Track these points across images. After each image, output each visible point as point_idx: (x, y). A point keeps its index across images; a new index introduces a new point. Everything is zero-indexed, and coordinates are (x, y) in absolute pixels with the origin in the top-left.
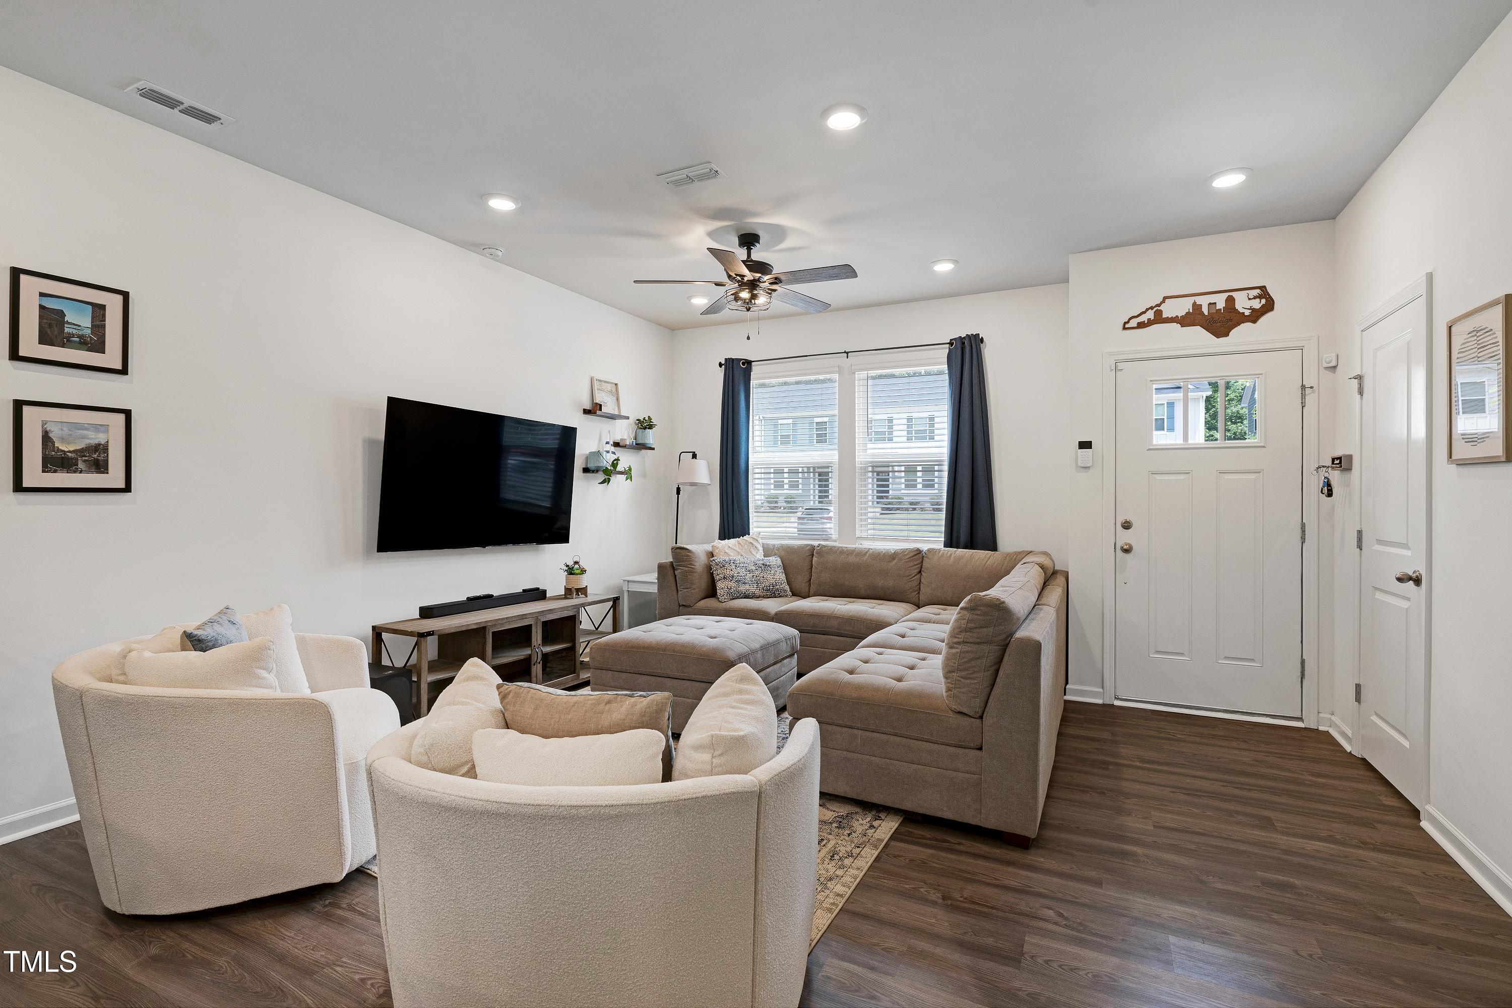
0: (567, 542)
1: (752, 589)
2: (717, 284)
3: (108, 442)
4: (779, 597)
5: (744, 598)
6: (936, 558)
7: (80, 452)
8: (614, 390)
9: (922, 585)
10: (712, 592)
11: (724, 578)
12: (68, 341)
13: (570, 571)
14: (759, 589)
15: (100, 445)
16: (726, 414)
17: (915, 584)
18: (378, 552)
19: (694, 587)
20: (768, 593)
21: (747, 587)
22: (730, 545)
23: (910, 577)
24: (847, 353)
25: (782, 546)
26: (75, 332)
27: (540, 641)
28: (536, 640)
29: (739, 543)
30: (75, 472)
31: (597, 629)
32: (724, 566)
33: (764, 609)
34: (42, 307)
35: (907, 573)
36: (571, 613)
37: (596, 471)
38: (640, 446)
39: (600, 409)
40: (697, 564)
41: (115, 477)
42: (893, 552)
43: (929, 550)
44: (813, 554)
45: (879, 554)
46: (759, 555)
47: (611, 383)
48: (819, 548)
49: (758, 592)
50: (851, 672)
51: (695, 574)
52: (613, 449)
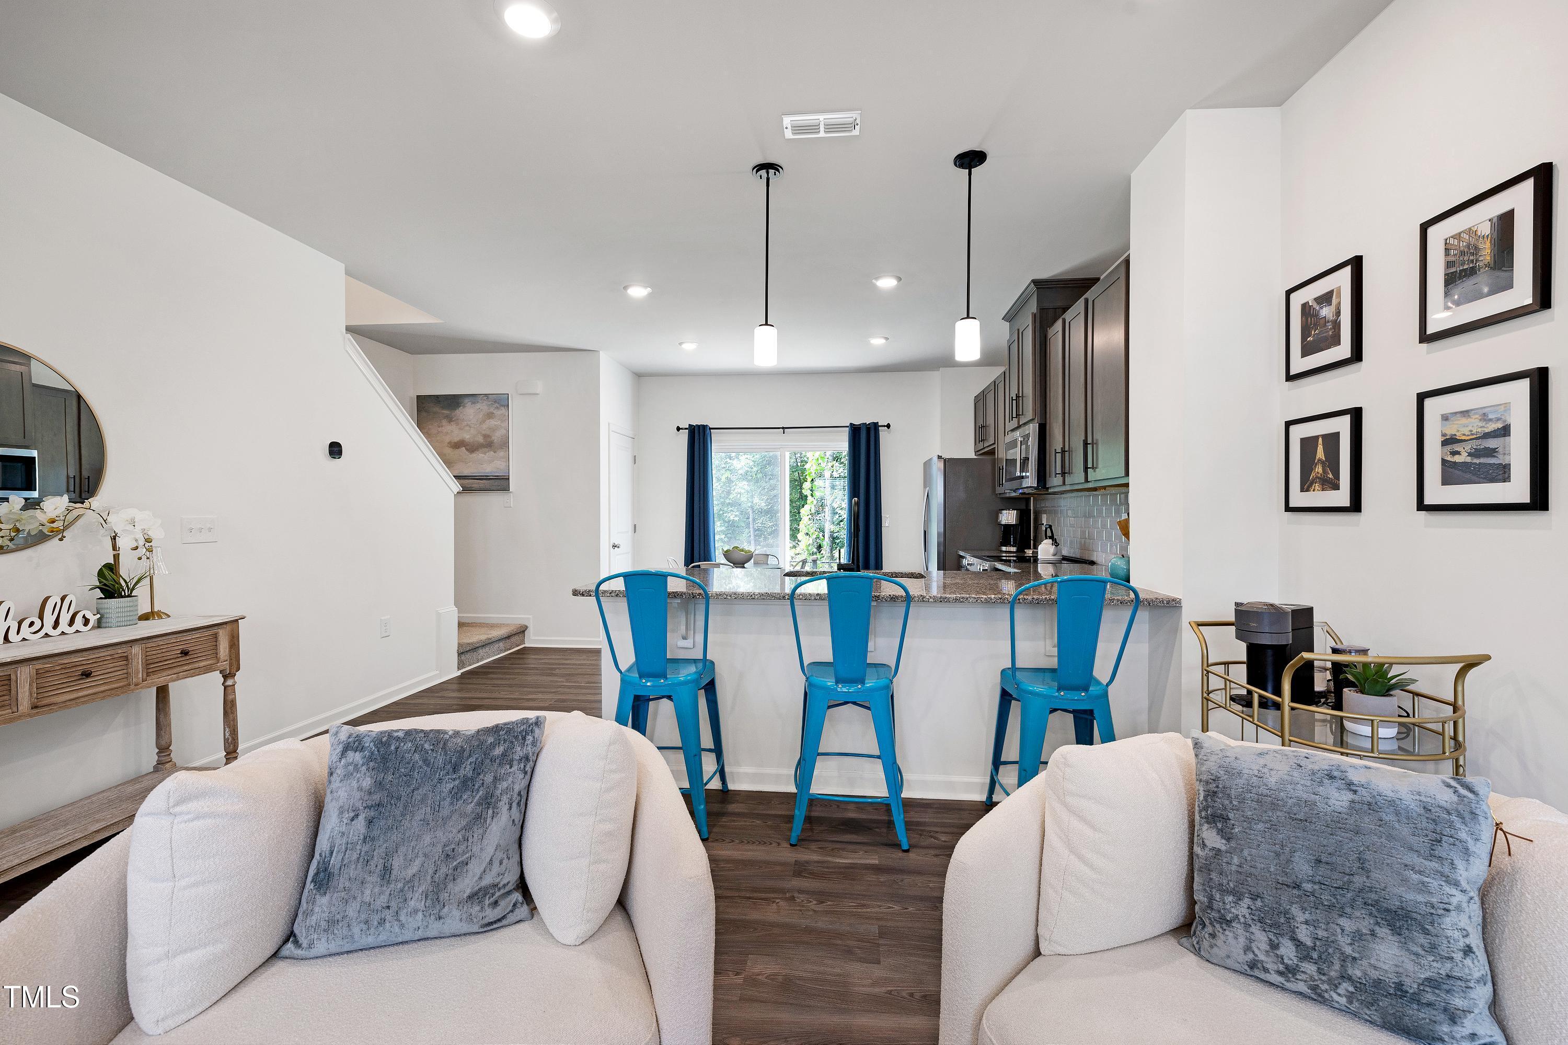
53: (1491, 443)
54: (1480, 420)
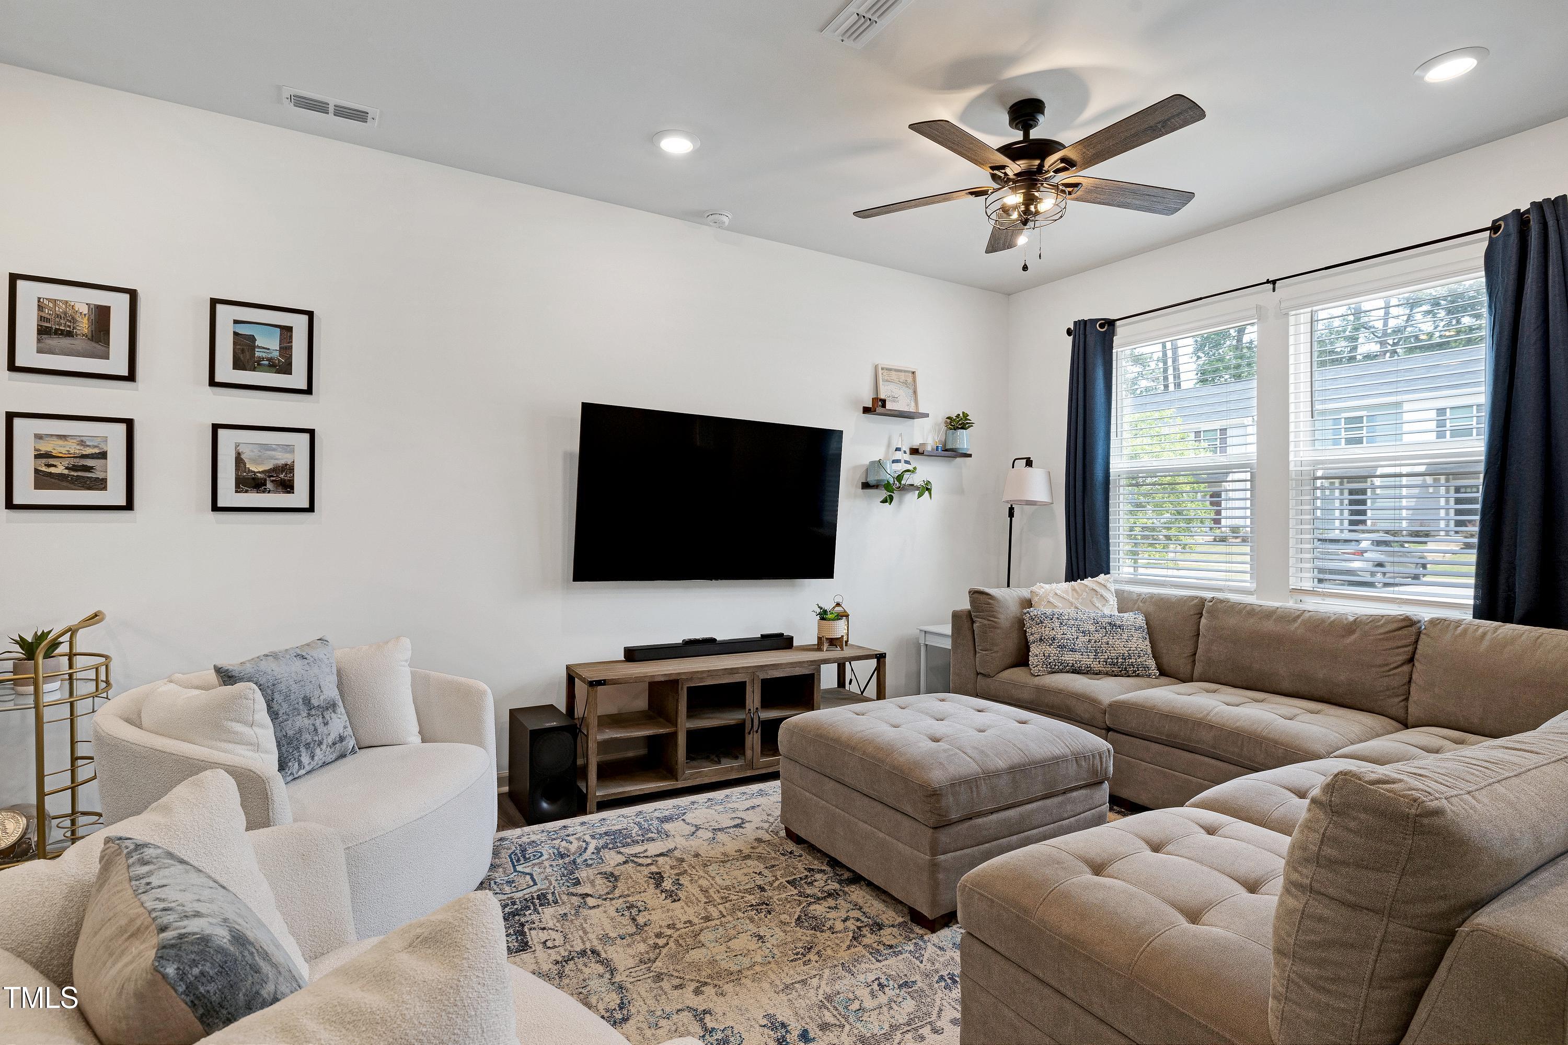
0: (832, 577)
1: (1087, 660)
2: (977, 193)
3: (294, 462)
4: (1136, 676)
5: (1073, 672)
6: (1448, 637)
7: (270, 473)
8: (910, 380)
9: (1413, 685)
10: (1022, 660)
11: (1041, 640)
12: (259, 364)
13: (823, 615)
14: (1099, 661)
15: (286, 465)
16: (1074, 401)
17: (1397, 681)
18: (573, 581)
19: (995, 649)
20: (1113, 669)
21: (1077, 656)
22: (1058, 592)
23: (1387, 668)
24: (1274, 282)
25: (1152, 596)
26: (264, 355)
27: (757, 703)
28: (751, 701)
29: (1074, 590)
30: (264, 492)
31: (862, 693)
32: (1042, 622)
33: (1092, 694)
34: (236, 334)
35: (1379, 661)
36: (806, 671)
37: (876, 486)
38: (949, 452)
39: (884, 406)
40: (1002, 616)
41: (299, 498)
42: (1351, 619)
43: (1434, 622)
44: (1202, 613)
45: (1323, 621)
46: (1110, 609)
47: (905, 371)
48: (1211, 604)
49: (1096, 666)
50: (1098, 869)
51: (999, 631)
52: (907, 457)
53: (89, 463)
54: (78, 444)
